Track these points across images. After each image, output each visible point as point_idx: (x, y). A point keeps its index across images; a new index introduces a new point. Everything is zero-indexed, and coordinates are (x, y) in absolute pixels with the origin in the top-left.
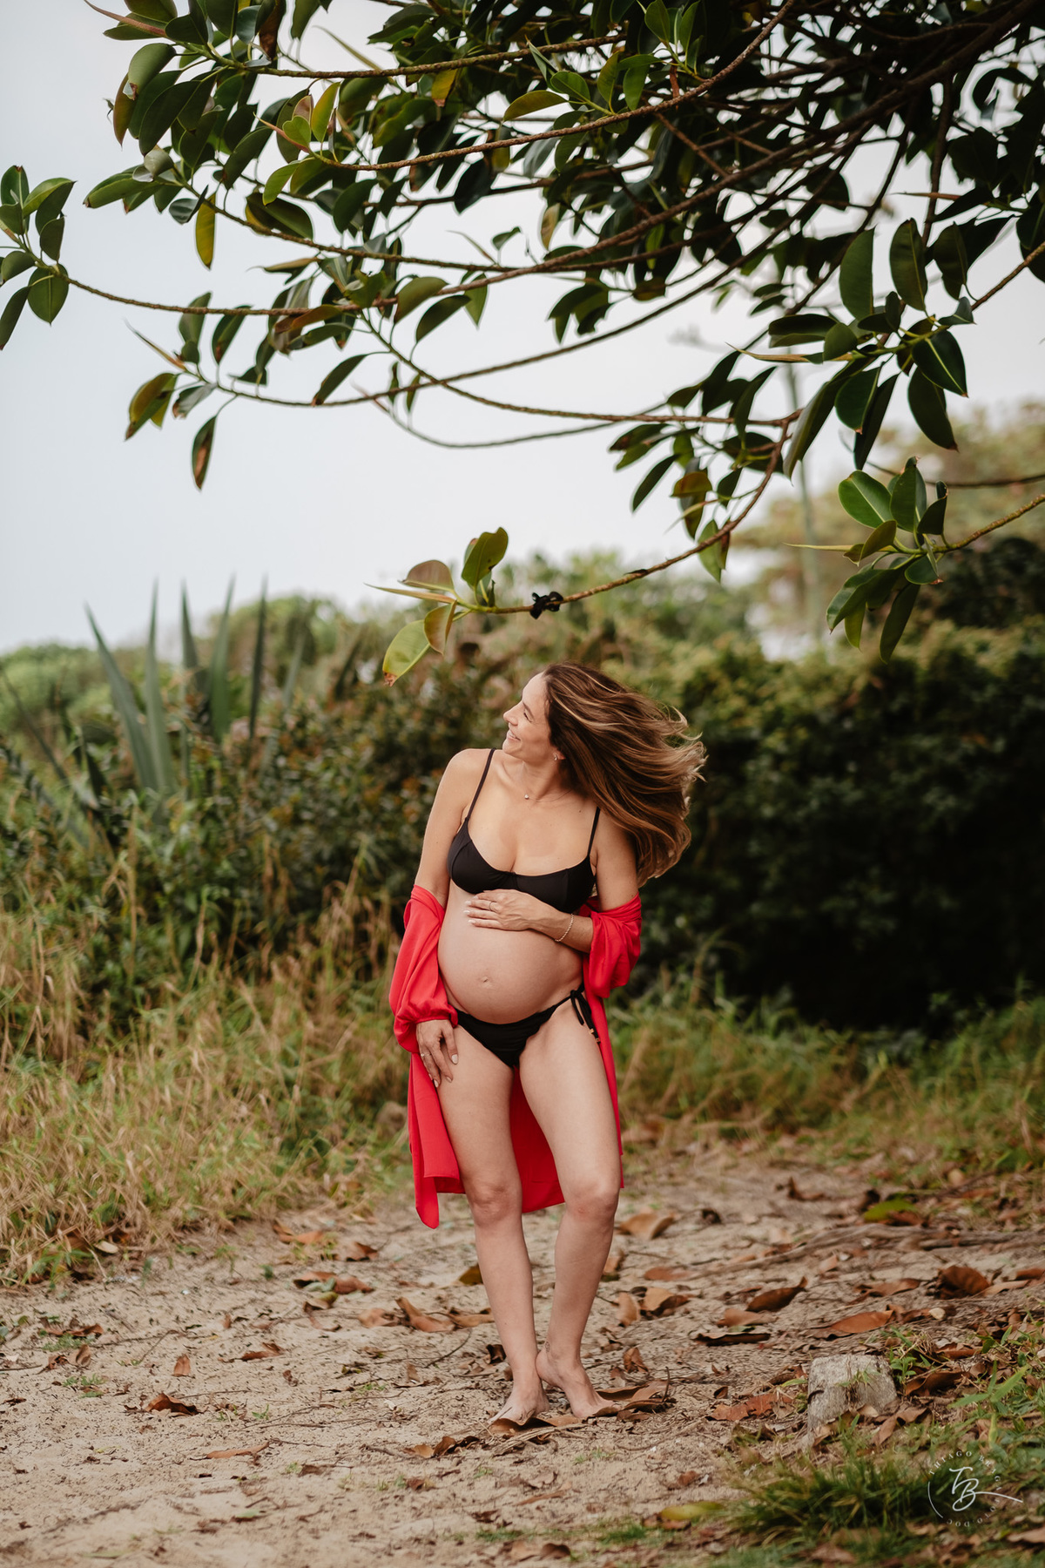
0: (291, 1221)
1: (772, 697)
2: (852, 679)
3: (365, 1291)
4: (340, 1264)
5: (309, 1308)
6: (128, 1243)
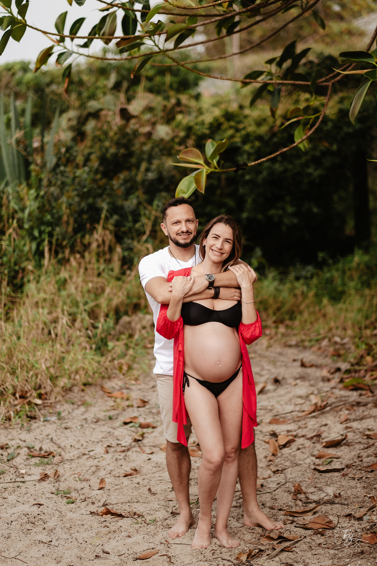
0: (109, 385)
1: (244, 128)
3: (153, 428)
4: (135, 409)
5: (136, 441)
6: (46, 399)
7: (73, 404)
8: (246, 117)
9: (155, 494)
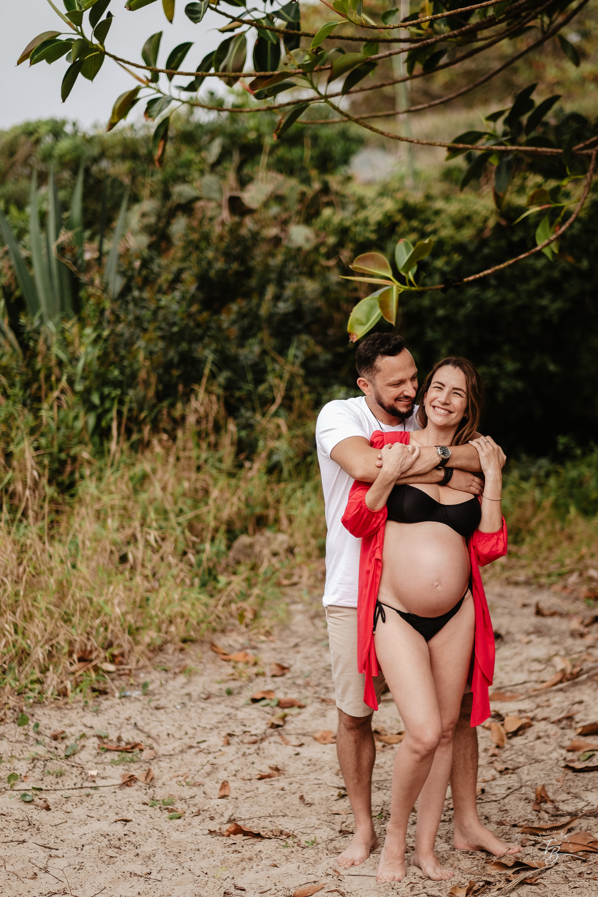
0: (223, 642)
1: (435, 232)
2: (486, 220)
3: (300, 707)
4: (269, 679)
5: (274, 726)
6: (121, 663)
7: (166, 671)
8: (437, 213)
9: (310, 805)
